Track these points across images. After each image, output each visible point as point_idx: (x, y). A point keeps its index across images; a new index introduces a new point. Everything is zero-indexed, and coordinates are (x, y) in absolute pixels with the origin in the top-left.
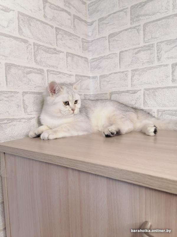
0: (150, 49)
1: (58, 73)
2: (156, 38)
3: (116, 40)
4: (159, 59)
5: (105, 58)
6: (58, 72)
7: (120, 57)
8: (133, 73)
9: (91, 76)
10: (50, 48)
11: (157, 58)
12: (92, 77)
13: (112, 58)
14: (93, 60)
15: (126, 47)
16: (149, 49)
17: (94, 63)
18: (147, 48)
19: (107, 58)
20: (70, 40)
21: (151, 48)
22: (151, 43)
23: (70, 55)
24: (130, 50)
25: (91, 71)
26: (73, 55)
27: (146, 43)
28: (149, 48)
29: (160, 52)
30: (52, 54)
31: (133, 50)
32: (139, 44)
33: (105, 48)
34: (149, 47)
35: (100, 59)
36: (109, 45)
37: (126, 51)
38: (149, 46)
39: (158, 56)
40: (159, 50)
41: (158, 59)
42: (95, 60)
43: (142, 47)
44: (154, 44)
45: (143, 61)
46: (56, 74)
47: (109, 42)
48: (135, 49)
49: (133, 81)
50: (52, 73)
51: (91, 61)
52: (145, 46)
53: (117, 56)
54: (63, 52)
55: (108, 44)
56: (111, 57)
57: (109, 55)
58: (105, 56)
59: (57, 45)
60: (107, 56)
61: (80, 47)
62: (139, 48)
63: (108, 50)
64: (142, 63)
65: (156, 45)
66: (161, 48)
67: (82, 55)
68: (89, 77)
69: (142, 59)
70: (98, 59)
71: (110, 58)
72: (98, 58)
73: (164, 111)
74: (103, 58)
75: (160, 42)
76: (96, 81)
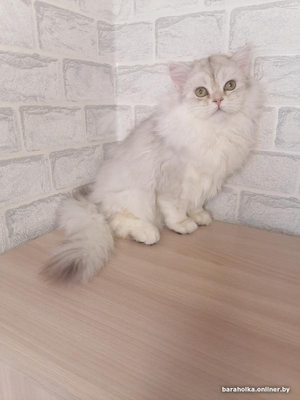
1: (47, 110)
3: (171, 34)
5: (146, 71)
6: (45, 107)
10: (26, 56)
12: (119, 106)
13: (163, 73)
14: (122, 71)
15: (191, 54)
17: (124, 77)
19: (151, 72)
20: (71, 29)
23: (73, 65)
26: (78, 64)
30: (30, 69)
33: (148, 49)
35: (137, 70)
36: (157, 42)
40: (258, 75)
42: (126, 70)
46: (41, 113)
47: (157, 36)
50: (32, 111)
51: (118, 71)
54: (55, 60)
55: (154, 40)
57: (156, 65)
58: (146, 66)
59: (41, 46)
60: (153, 66)
61: (94, 43)
63: (154, 54)
66: (262, 72)
67: (99, 60)
68: (114, 107)
70: (132, 69)
71: (156, 72)
72: (133, 67)
73: (254, 195)
74: (144, 69)
75: (262, 58)
76: (128, 116)
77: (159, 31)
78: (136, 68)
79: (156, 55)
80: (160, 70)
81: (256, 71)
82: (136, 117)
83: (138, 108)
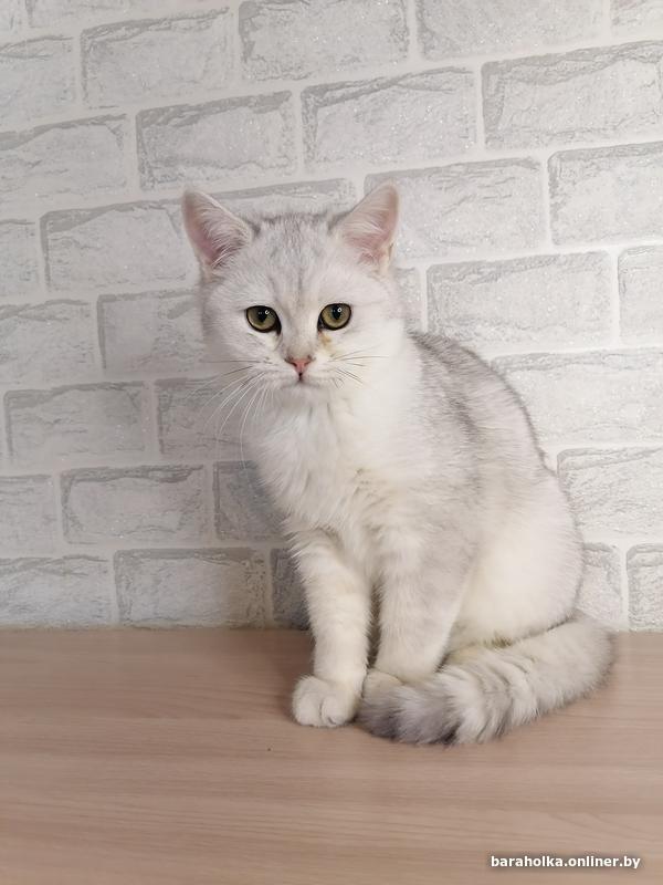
8: (165, 393)
49: (165, 426)
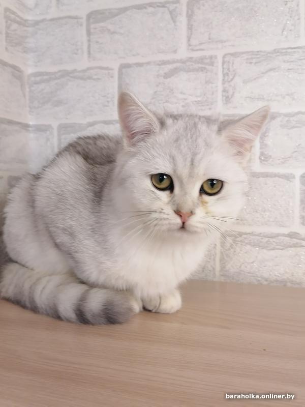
0: (205, 68)
2: (222, 42)
3: (109, 30)
4: (227, 99)
5: (75, 77)
7: (120, 78)
9: (31, 123)
11: (223, 96)
12: (35, 126)
13: (98, 79)
14: (38, 79)
15: (138, 54)
16: (202, 69)
17: (42, 86)
18: (196, 66)
19: (82, 78)
21: (207, 67)
22: (207, 53)
24: (148, 63)
25: (30, 107)
27: (193, 50)
28: (203, 66)
29: (232, 80)
31: (159, 65)
32: (175, 52)
33: (77, 50)
34: (203, 64)
35: (62, 76)
36: (89, 41)
37: (139, 65)
38: (201, 60)
39: (224, 91)
40: (228, 76)
41: (225, 98)
42: (45, 77)
43: (182, 61)
44: (216, 57)
45: (185, 99)
47: (89, 33)
48: (164, 63)
51: (33, 79)
52: (190, 59)
53: (112, 77)
55: (85, 38)
56: (95, 77)
57: (88, 69)
58: (75, 71)
60: (84, 71)
62: (174, 62)
63: (86, 55)
64: (183, 104)
65: (220, 60)
66: (234, 71)
67: (5, 57)
68: (26, 127)
69: (184, 94)
70: (53, 76)
71: (90, 78)
72: (55, 73)
73: (241, 234)
74: (71, 75)
75: (232, 54)
76: (48, 140)
77: (92, 26)
78: (60, 74)
79: (89, 57)
80: (96, 75)
81: (226, 71)
82: (59, 140)
83: (64, 128)
